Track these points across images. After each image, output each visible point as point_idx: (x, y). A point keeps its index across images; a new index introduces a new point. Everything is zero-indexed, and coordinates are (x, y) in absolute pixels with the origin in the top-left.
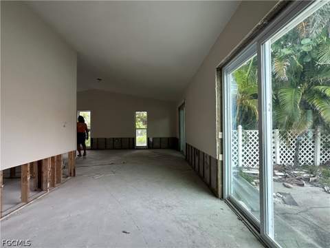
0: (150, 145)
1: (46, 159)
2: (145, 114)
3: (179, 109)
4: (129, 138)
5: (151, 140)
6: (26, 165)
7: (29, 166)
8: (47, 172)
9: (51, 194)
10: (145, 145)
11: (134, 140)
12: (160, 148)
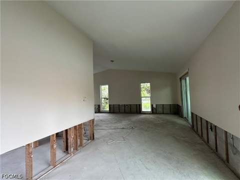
0: (154, 111)
1: (70, 129)
2: (149, 84)
3: (181, 79)
4: (136, 105)
5: (154, 106)
6: (53, 135)
7: (55, 136)
8: (71, 140)
9: (74, 157)
10: (150, 110)
11: (140, 106)
12: (163, 114)
